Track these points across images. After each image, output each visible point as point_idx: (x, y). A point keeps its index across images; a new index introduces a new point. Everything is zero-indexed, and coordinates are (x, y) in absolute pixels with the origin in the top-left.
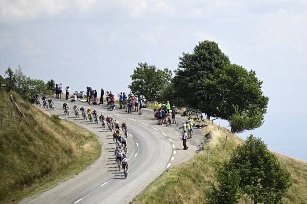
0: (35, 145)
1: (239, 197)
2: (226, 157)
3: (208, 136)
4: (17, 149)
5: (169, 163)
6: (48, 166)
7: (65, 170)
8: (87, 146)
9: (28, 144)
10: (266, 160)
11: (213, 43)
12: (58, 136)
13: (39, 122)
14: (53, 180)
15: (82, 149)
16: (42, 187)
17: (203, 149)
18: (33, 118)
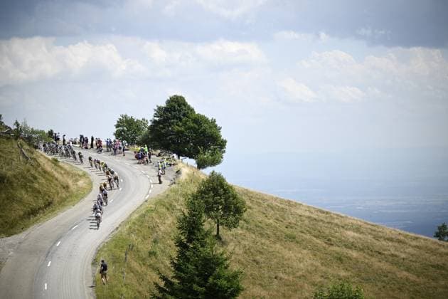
0: (39, 183)
1: (204, 221)
2: (194, 189)
3: (178, 172)
4: (24, 187)
5: (147, 195)
6: (50, 200)
7: (63, 202)
8: (81, 183)
9: (33, 182)
10: (225, 190)
11: (181, 97)
12: (57, 175)
13: (42, 164)
14: (54, 211)
15: (77, 185)
16: (45, 217)
17: (175, 183)
18: (37, 161)
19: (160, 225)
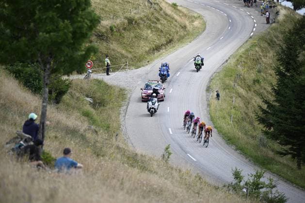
0: (161, 24)
1: (299, 53)
2: (289, 26)
3: (277, 13)
4: (149, 27)
5: (252, 32)
6: (171, 38)
7: (182, 39)
8: (196, 23)
9: (157, 23)
12: (176, 17)
13: (164, 8)
14: (174, 47)
15: (193, 25)
16: (167, 52)
17: (275, 22)
18: (159, 6)
19: (262, 58)
